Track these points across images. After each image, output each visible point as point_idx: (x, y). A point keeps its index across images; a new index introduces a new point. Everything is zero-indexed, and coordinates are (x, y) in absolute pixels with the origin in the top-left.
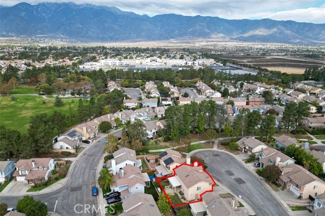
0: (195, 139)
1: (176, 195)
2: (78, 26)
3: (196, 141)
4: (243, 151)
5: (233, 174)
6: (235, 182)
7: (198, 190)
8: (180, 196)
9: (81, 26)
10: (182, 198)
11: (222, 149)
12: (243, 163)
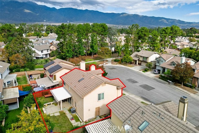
0: (89, 59)
1: (63, 114)
2: (6, 12)
3: (90, 61)
4: (137, 64)
5: (136, 82)
6: (142, 89)
7: (99, 99)
8: (69, 116)
9: (8, 12)
10: (72, 119)
11: (116, 64)
12: (141, 72)
